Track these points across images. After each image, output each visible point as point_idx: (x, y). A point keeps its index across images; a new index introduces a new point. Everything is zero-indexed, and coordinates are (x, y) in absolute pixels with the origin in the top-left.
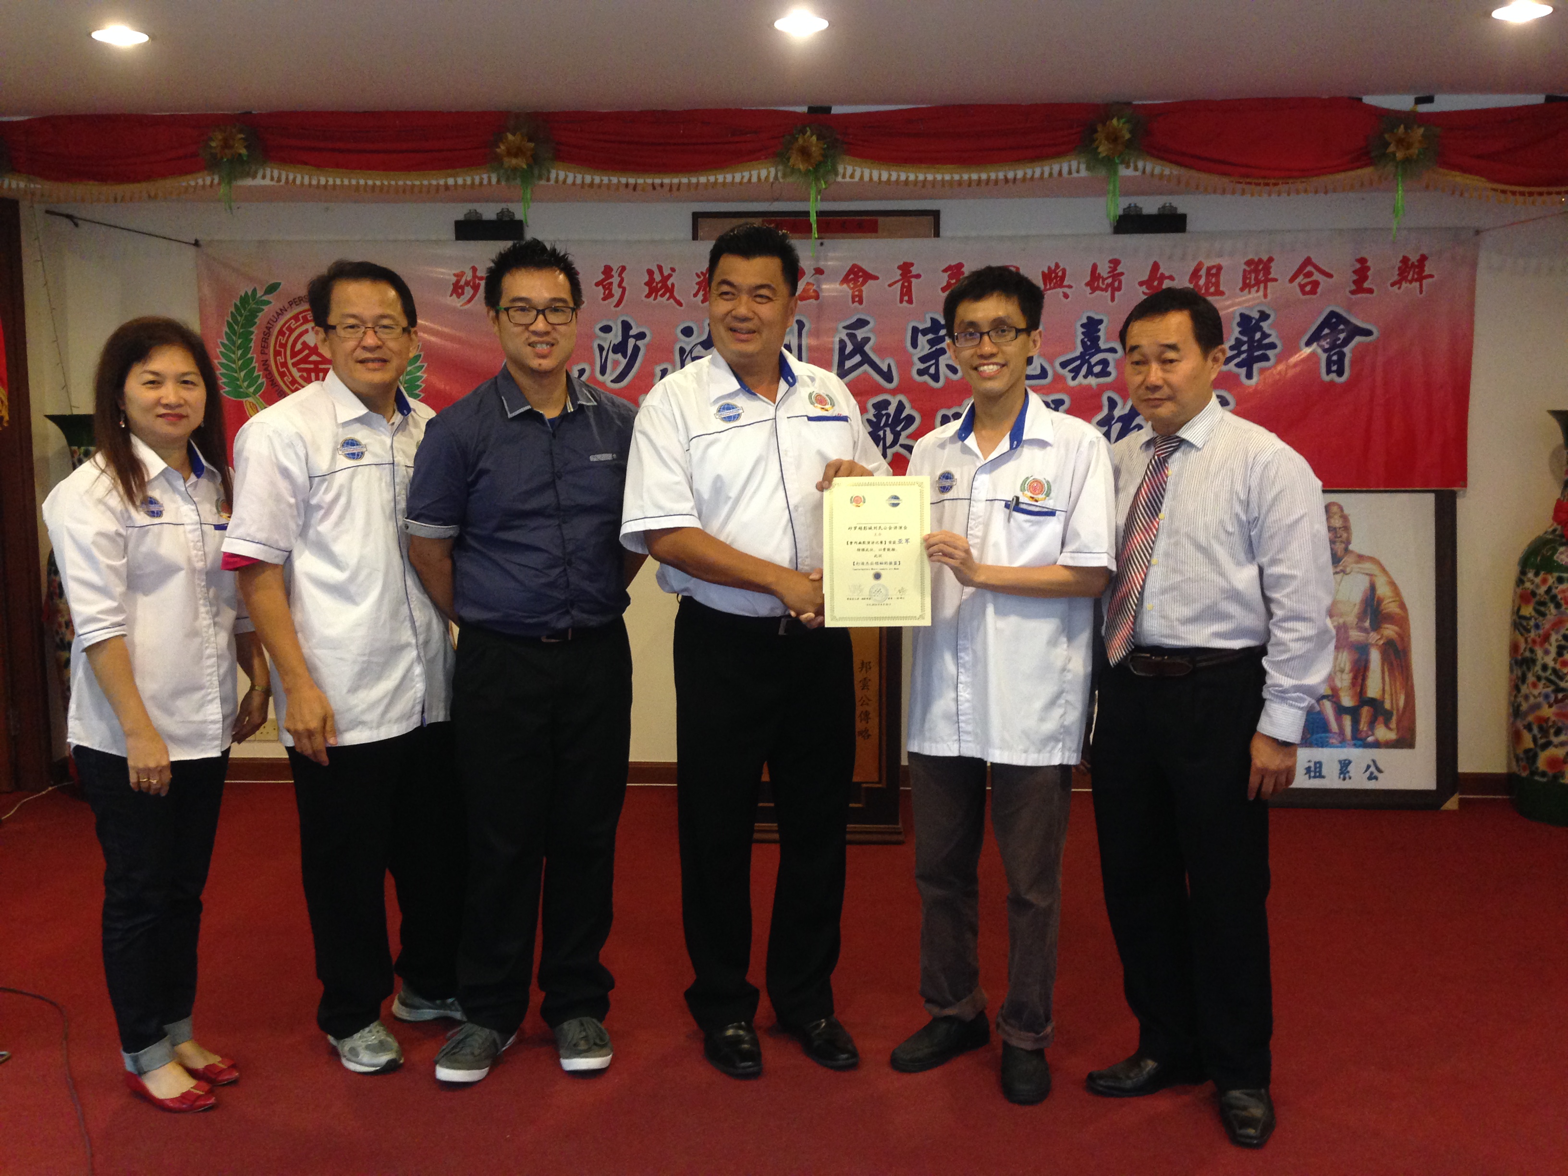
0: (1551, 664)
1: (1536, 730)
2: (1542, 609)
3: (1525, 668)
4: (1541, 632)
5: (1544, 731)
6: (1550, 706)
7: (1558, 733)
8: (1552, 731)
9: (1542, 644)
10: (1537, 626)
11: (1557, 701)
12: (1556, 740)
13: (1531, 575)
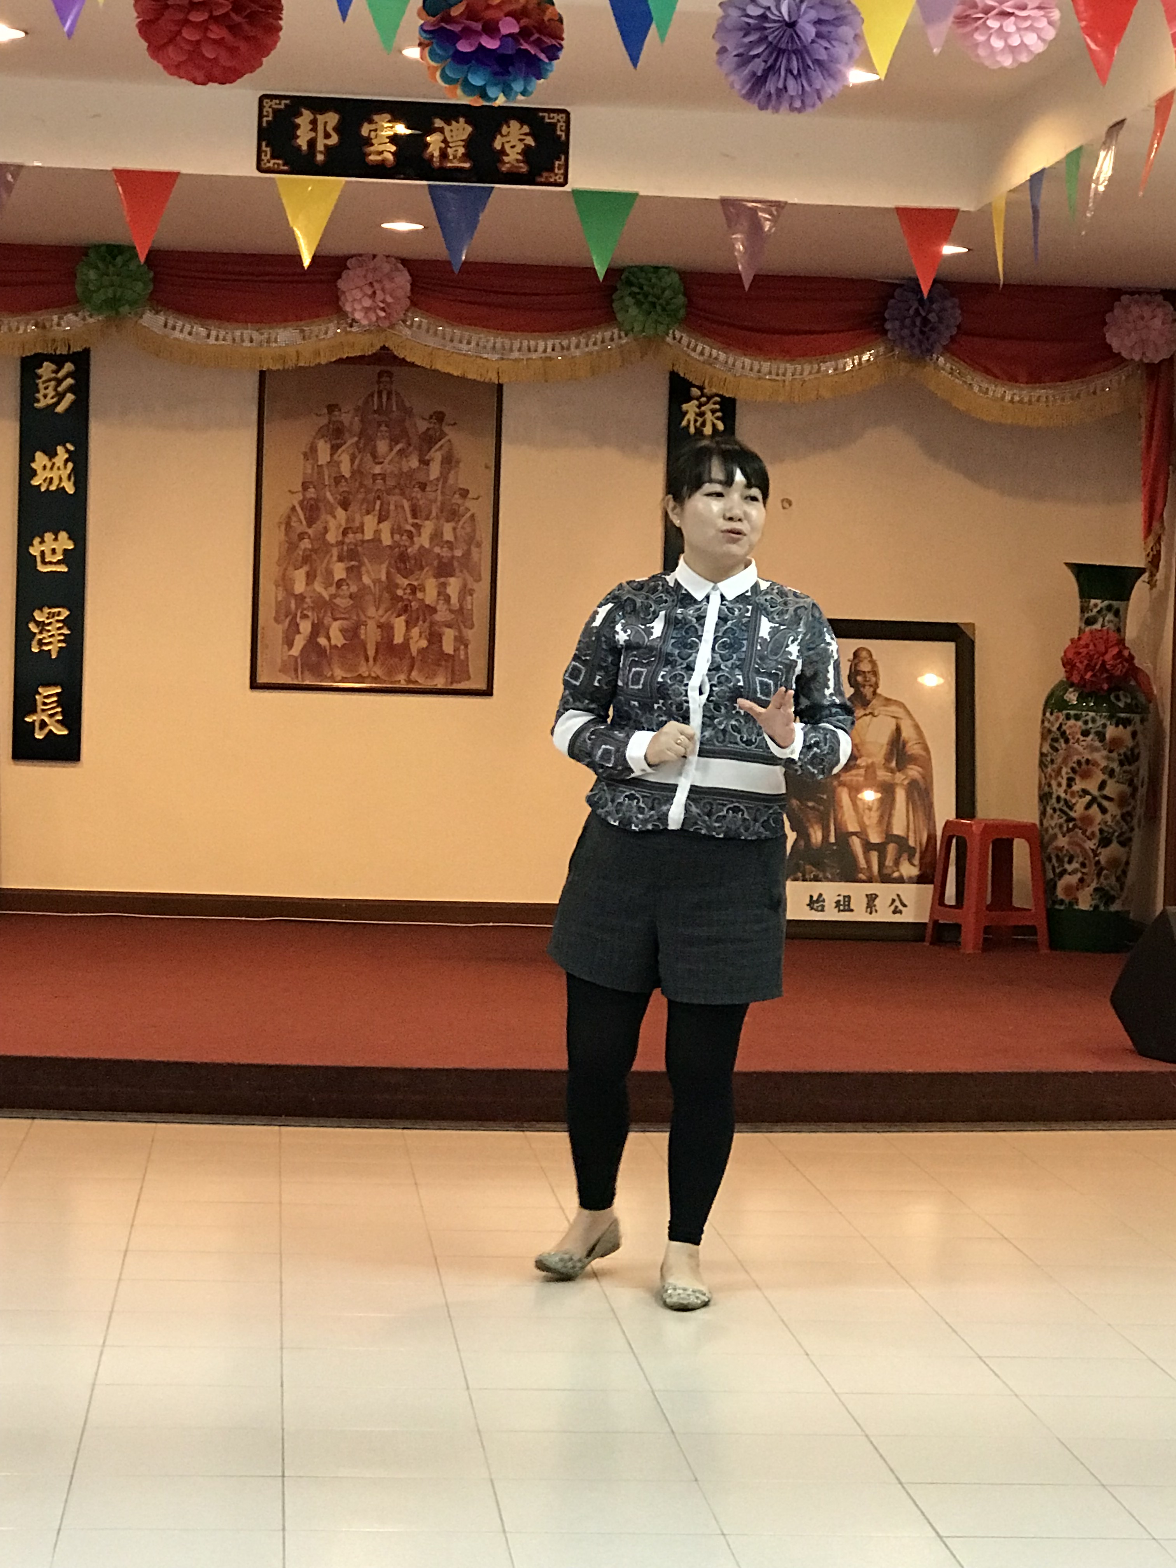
0: (1063, 795)
1: (1054, 860)
2: (1056, 745)
3: (1045, 801)
4: (1055, 766)
5: (1060, 860)
6: (1064, 836)
7: (1070, 862)
8: (1066, 859)
9: (1056, 779)
10: (1052, 761)
11: (1069, 830)
12: (1069, 868)
13: (1048, 714)
